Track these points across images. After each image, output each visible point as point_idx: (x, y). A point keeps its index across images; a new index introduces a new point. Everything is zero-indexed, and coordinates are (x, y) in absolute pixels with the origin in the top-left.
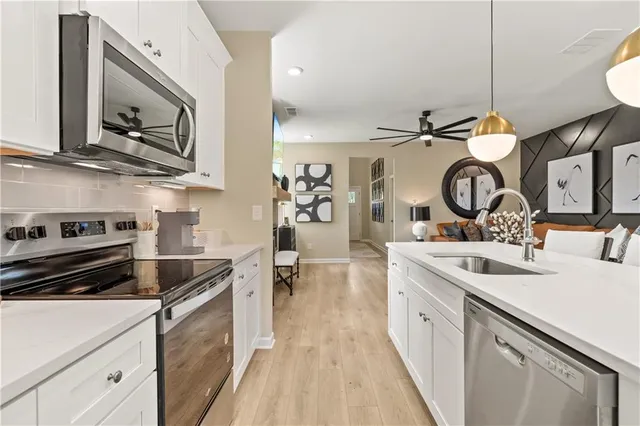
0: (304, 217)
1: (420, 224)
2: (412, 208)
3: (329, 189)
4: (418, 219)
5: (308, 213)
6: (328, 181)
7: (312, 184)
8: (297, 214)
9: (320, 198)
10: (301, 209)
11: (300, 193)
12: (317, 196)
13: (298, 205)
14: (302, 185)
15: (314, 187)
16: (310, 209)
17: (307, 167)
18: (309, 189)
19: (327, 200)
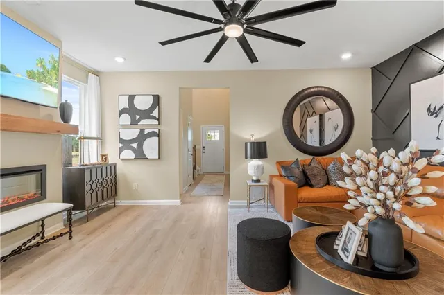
0: (129, 154)
1: (256, 162)
2: (246, 143)
3: (157, 122)
4: (253, 157)
5: (132, 149)
6: (155, 113)
7: (138, 117)
8: (121, 150)
9: (147, 132)
10: (125, 144)
11: (125, 127)
12: (142, 131)
13: (121, 141)
14: (126, 119)
15: (139, 120)
16: (135, 145)
17: (132, 98)
18: (134, 123)
19: (153, 134)
